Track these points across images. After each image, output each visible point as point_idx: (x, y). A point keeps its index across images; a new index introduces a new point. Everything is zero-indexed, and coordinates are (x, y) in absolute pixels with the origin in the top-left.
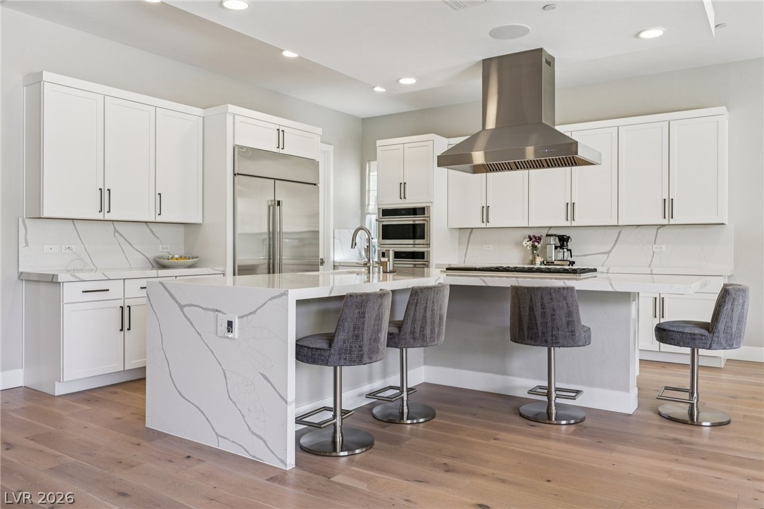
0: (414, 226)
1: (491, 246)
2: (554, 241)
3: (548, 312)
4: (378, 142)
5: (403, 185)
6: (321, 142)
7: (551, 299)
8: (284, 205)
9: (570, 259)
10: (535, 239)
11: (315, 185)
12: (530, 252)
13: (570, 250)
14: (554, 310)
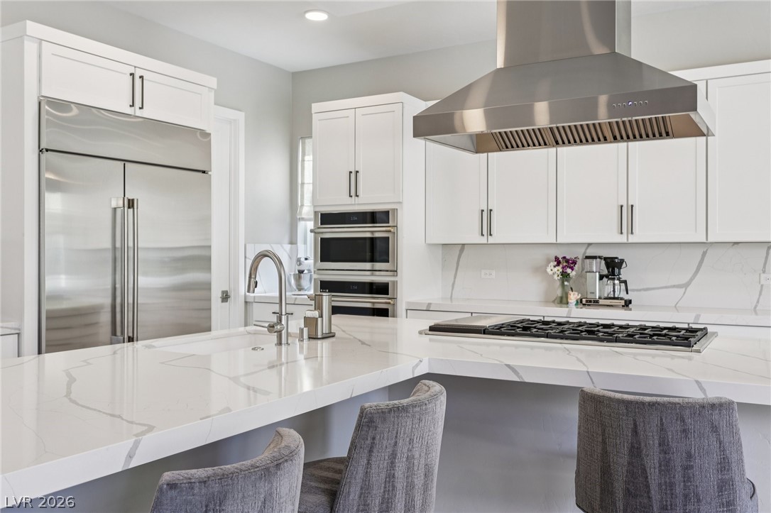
0: (372, 240)
1: (494, 273)
2: (599, 267)
3: (678, 461)
4: (314, 105)
5: (354, 175)
6: (215, 104)
7: (684, 431)
8: (142, 207)
9: (623, 295)
10: (566, 263)
11: (204, 172)
12: (558, 283)
13: (625, 282)
14: (689, 456)
